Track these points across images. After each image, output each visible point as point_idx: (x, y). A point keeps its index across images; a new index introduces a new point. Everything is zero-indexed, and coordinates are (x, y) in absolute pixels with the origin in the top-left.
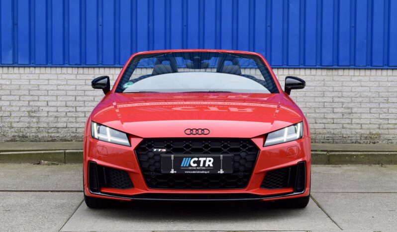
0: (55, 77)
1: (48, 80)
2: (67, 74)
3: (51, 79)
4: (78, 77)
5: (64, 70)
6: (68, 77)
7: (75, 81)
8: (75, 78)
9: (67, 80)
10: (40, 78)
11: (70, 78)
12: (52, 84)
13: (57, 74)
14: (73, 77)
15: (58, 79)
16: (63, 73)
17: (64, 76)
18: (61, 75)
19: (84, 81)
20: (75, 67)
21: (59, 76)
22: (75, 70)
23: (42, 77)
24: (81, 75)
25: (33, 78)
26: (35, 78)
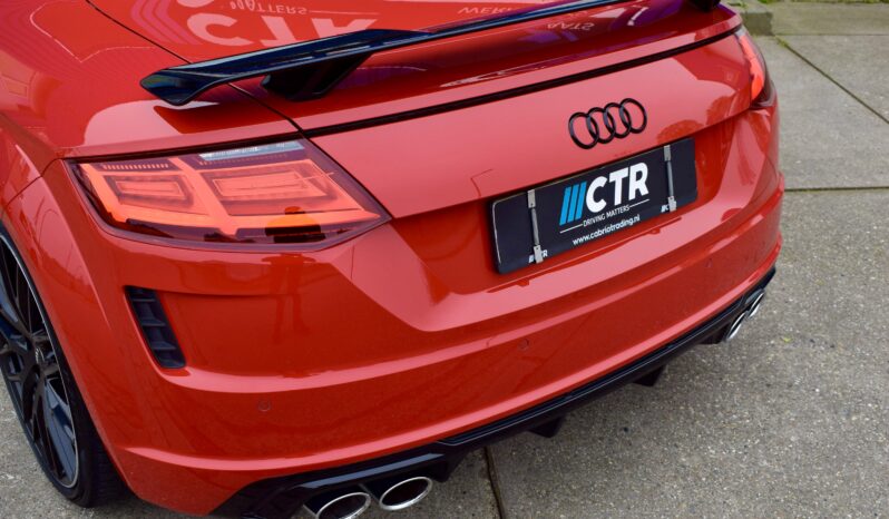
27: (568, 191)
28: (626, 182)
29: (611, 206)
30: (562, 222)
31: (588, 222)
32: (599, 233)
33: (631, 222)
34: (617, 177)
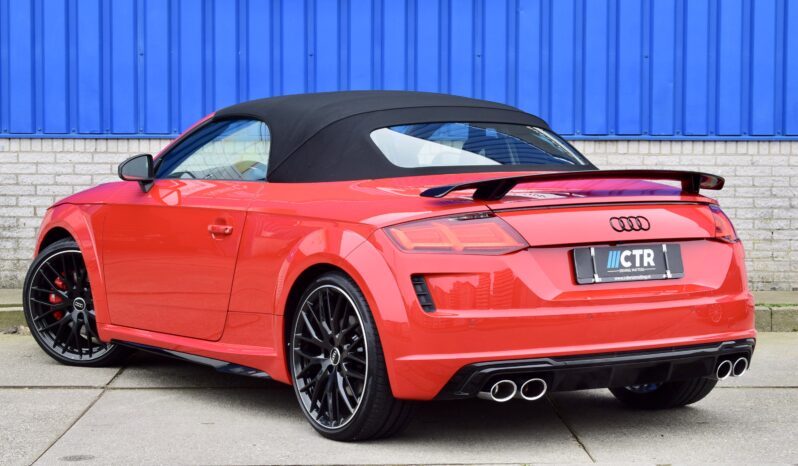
0: (50, 158)
1: (37, 164)
2: (75, 151)
3: (42, 163)
4: (97, 158)
5: (69, 144)
6: (76, 158)
7: (90, 167)
8: (90, 161)
9: (74, 165)
10: (21, 160)
11: (82, 161)
12: (46, 172)
13: (55, 152)
14: (87, 158)
15: (55, 163)
16: (66, 149)
17: (69, 156)
18: (61, 155)
19: (109, 166)
20: (91, 139)
21: (59, 156)
22: (91, 145)
23: (23, 158)
24: (102, 155)
25: (6, 160)
26: (10, 160)
27: (611, 253)
28: (642, 256)
29: (633, 266)
30: (609, 267)
31: (622, 271)
32: (628, 278)
33: (645, 277)
34: (637, 253)
